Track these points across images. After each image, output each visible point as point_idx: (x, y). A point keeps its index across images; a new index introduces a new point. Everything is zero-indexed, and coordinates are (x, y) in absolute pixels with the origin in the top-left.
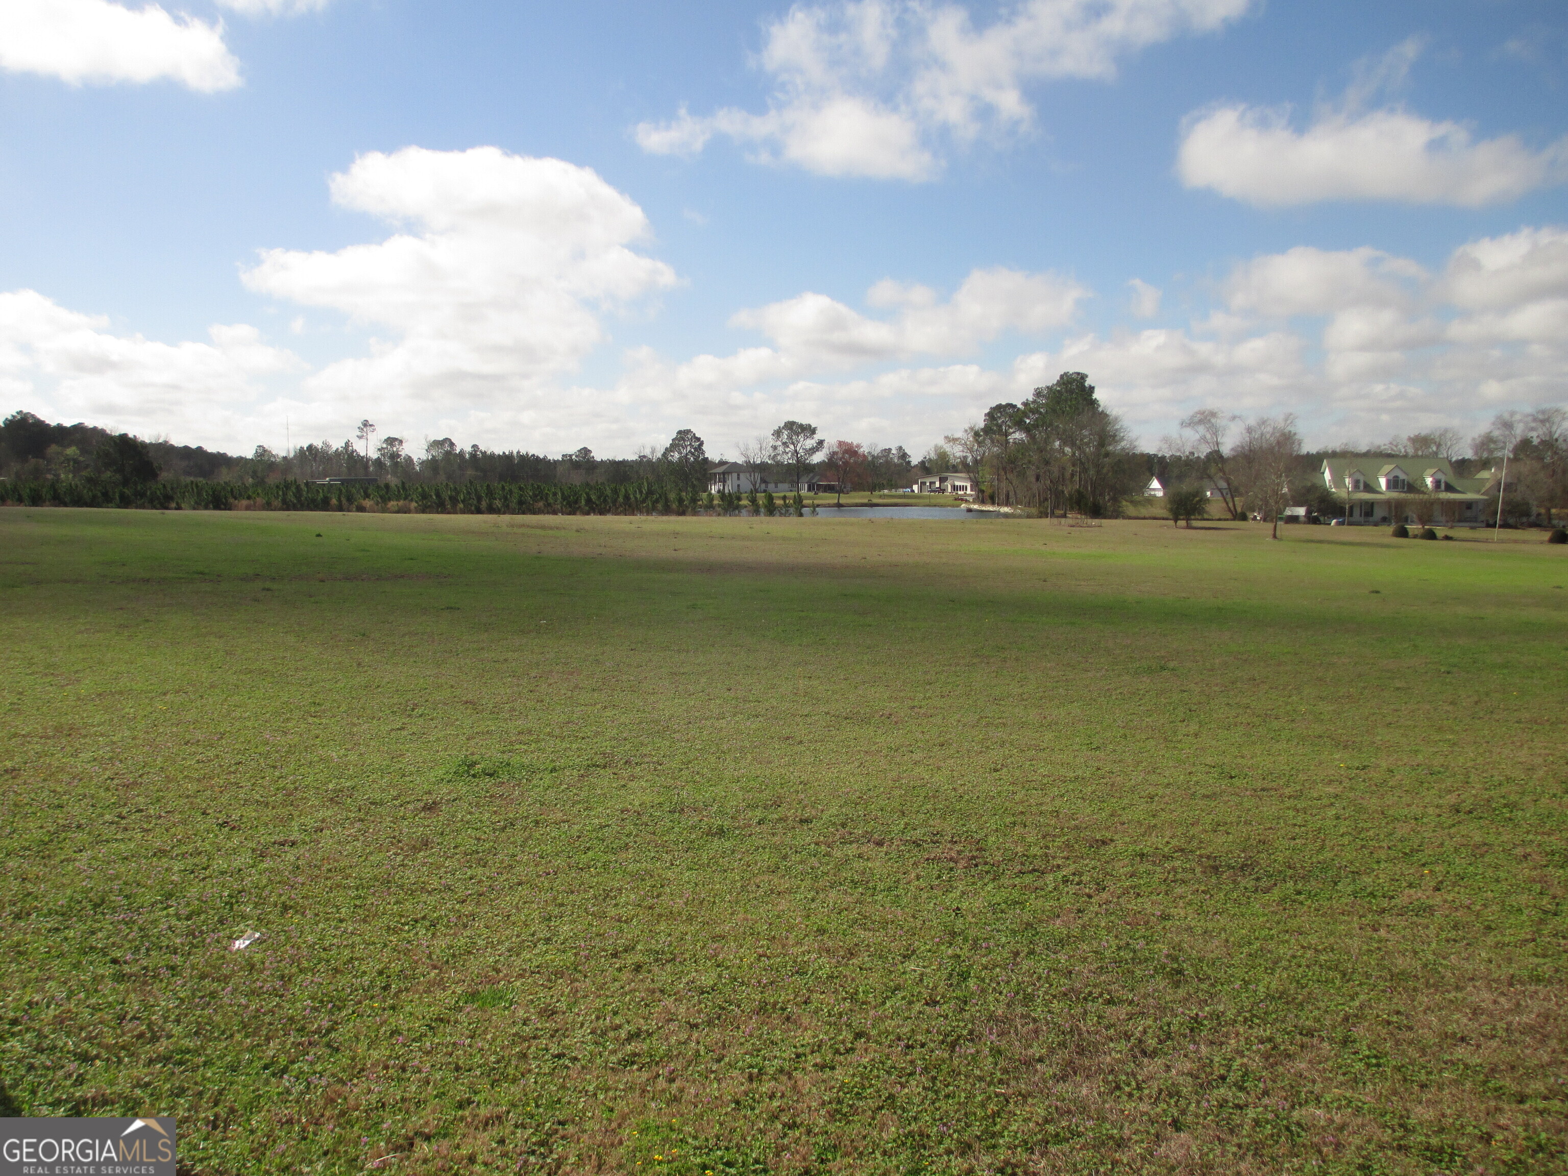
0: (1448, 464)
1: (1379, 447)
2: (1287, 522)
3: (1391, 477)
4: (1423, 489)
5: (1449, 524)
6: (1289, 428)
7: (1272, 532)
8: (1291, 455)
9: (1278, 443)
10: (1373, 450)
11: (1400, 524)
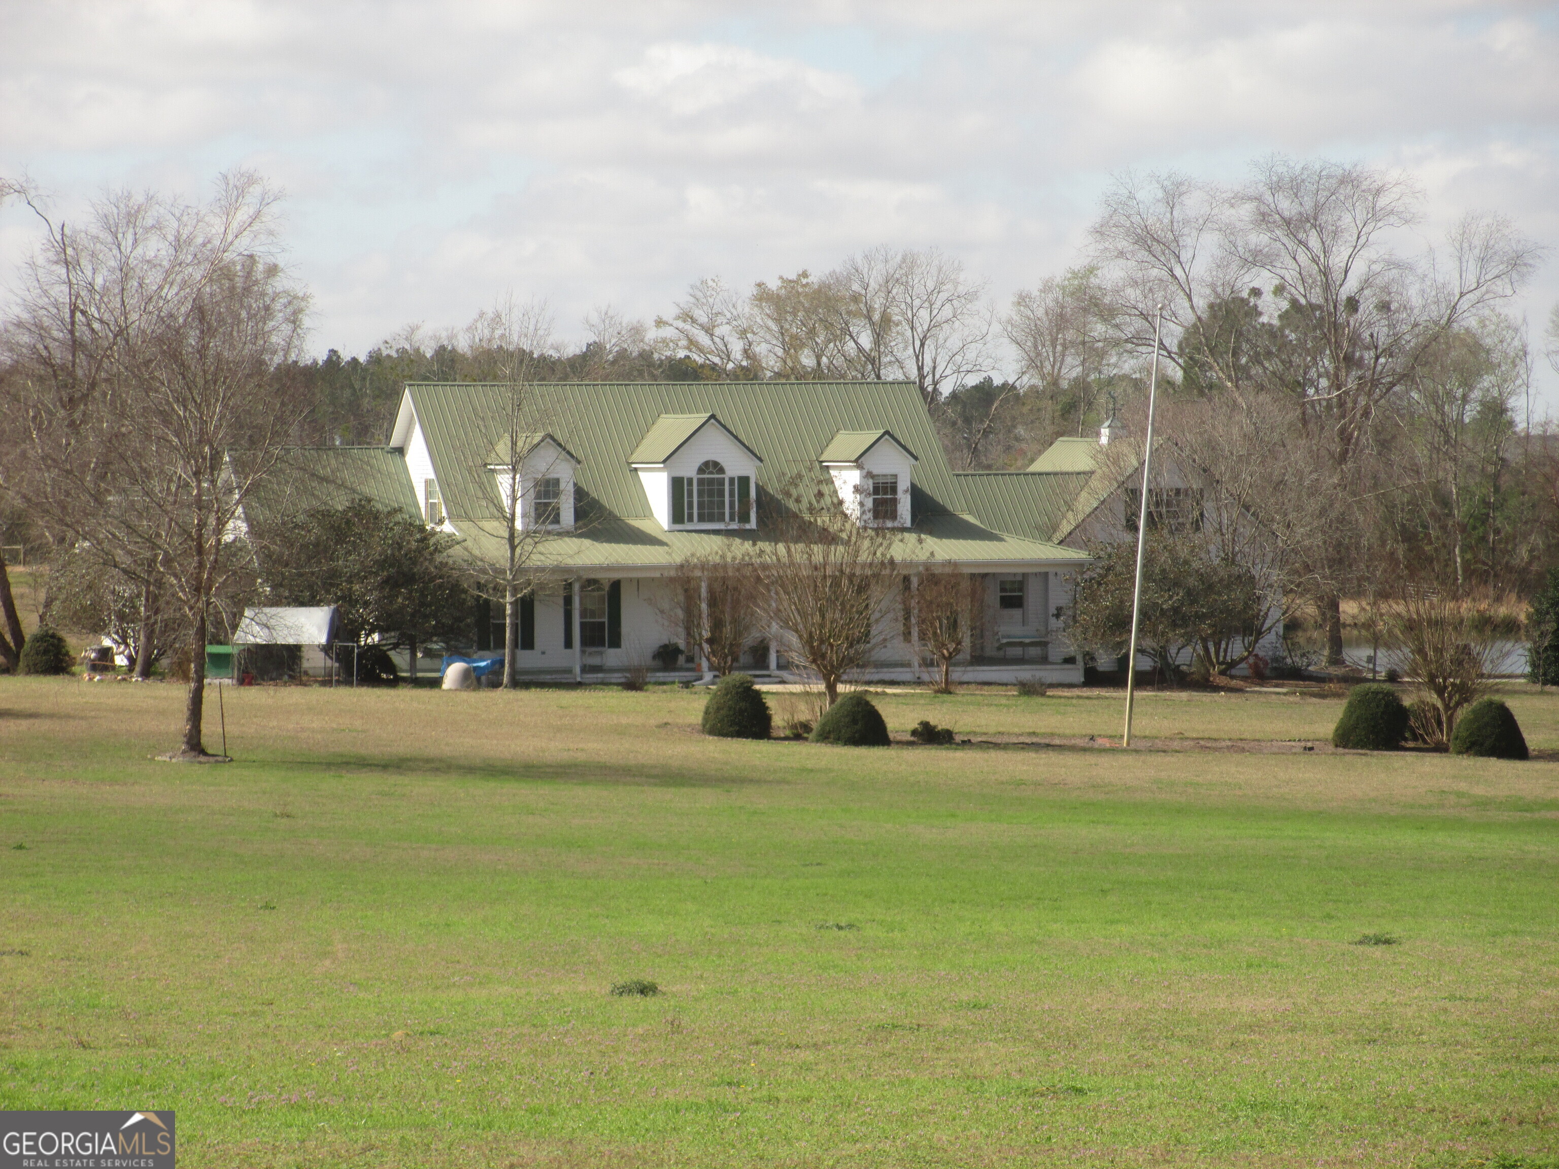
0: (922, 408)
1: (637, 331)
2: (246, 679)
3: (689, 469)
4: (823, 520)
5: (938, 674)
6: (243, 245)
7: (180, 724)
8: (260, 363)
9: (200, 311)
10: (612, 345)
11: (737, 676)
